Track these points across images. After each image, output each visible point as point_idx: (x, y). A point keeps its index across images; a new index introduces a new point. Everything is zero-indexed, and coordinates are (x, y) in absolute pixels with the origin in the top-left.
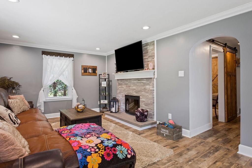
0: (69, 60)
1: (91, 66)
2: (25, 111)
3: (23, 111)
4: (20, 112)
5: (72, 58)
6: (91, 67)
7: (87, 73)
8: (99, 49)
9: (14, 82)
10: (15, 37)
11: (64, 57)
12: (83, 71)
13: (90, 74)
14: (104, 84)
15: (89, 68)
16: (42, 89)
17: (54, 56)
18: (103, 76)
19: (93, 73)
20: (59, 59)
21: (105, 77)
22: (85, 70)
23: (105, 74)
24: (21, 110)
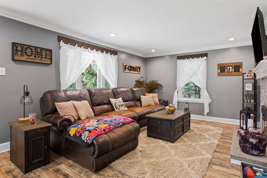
0: (201, 61)
1: (232, 63)
2: (151, 105)
3: (149, 105)
4: (145, 105)
5: (205, 58)
6: (232, 65)
7: (225, 72)
8: (234, 39)
9: (159, 84)
10: (153, 51)
11: (196, 58)
12: (219, 71)
13: (230, 74)
14: (249, 87)
15: (227, 66)
16: (177, 90)
17: (187, 59)
18: (248, 76)
19: (234, 72)
20: (191, 61)
21: (250, 76)
22: (222, 69)
23: (251, 71)
24: (147, 104)
